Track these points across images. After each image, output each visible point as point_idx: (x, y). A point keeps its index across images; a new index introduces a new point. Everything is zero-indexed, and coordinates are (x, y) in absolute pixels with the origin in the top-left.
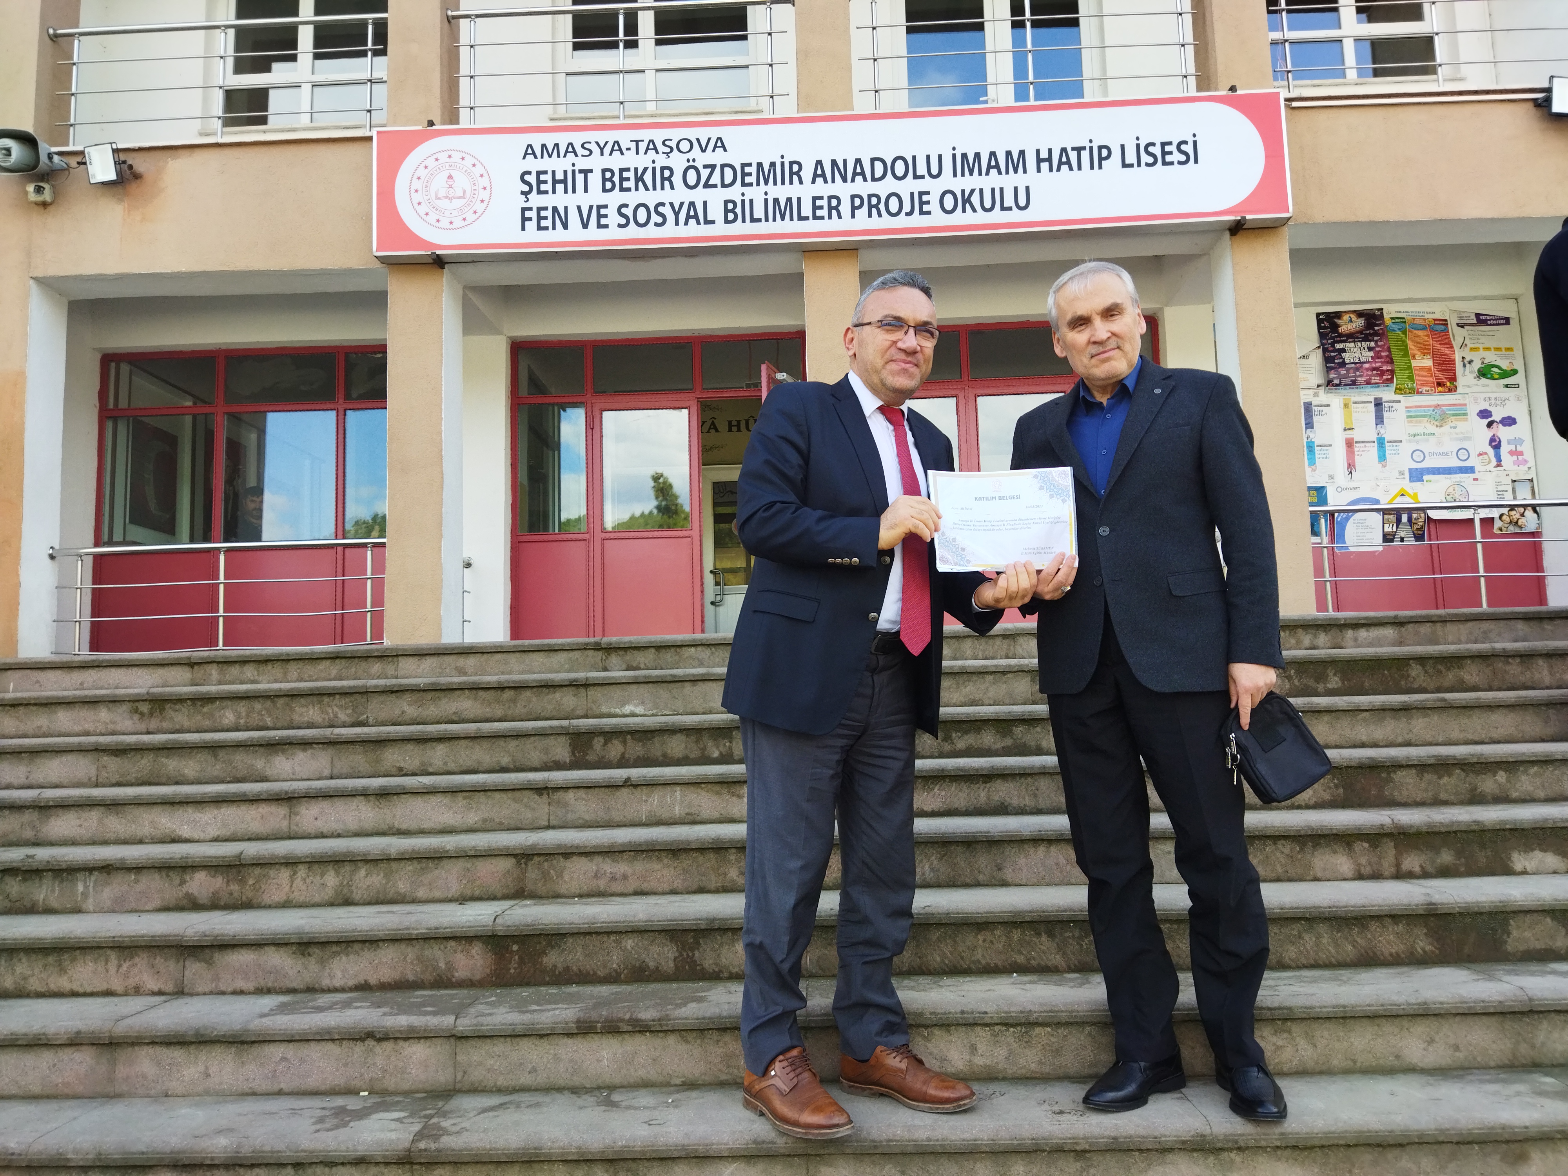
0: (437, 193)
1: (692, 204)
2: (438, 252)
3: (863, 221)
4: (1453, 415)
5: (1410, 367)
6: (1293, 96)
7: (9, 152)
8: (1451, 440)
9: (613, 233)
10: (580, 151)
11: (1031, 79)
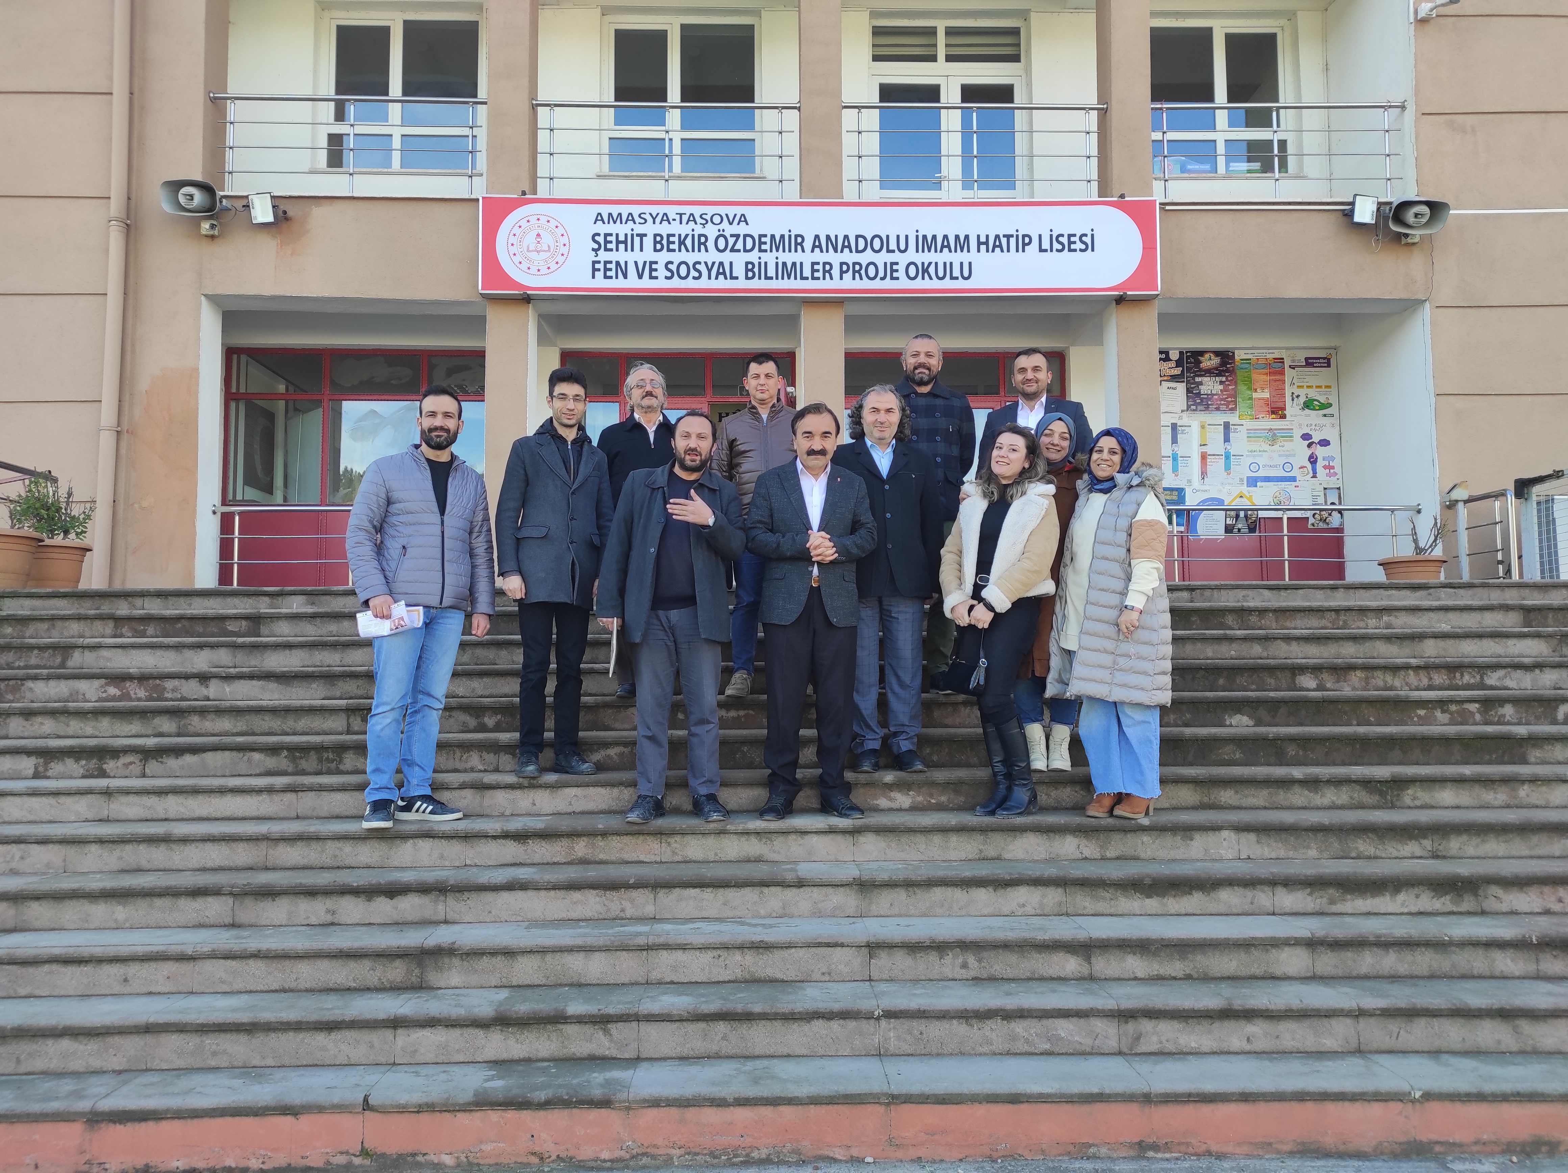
0: (528, 247)
1: (721, 264)
2: (529, 292)
3: (848, 282)
4: (1283, 437)
5: (1251, 399)
6: (1167, 201)
7: (191, 197)
8: (1280, 456)
9: (661, 283)
10: (637, 220)
11: (976, 177)
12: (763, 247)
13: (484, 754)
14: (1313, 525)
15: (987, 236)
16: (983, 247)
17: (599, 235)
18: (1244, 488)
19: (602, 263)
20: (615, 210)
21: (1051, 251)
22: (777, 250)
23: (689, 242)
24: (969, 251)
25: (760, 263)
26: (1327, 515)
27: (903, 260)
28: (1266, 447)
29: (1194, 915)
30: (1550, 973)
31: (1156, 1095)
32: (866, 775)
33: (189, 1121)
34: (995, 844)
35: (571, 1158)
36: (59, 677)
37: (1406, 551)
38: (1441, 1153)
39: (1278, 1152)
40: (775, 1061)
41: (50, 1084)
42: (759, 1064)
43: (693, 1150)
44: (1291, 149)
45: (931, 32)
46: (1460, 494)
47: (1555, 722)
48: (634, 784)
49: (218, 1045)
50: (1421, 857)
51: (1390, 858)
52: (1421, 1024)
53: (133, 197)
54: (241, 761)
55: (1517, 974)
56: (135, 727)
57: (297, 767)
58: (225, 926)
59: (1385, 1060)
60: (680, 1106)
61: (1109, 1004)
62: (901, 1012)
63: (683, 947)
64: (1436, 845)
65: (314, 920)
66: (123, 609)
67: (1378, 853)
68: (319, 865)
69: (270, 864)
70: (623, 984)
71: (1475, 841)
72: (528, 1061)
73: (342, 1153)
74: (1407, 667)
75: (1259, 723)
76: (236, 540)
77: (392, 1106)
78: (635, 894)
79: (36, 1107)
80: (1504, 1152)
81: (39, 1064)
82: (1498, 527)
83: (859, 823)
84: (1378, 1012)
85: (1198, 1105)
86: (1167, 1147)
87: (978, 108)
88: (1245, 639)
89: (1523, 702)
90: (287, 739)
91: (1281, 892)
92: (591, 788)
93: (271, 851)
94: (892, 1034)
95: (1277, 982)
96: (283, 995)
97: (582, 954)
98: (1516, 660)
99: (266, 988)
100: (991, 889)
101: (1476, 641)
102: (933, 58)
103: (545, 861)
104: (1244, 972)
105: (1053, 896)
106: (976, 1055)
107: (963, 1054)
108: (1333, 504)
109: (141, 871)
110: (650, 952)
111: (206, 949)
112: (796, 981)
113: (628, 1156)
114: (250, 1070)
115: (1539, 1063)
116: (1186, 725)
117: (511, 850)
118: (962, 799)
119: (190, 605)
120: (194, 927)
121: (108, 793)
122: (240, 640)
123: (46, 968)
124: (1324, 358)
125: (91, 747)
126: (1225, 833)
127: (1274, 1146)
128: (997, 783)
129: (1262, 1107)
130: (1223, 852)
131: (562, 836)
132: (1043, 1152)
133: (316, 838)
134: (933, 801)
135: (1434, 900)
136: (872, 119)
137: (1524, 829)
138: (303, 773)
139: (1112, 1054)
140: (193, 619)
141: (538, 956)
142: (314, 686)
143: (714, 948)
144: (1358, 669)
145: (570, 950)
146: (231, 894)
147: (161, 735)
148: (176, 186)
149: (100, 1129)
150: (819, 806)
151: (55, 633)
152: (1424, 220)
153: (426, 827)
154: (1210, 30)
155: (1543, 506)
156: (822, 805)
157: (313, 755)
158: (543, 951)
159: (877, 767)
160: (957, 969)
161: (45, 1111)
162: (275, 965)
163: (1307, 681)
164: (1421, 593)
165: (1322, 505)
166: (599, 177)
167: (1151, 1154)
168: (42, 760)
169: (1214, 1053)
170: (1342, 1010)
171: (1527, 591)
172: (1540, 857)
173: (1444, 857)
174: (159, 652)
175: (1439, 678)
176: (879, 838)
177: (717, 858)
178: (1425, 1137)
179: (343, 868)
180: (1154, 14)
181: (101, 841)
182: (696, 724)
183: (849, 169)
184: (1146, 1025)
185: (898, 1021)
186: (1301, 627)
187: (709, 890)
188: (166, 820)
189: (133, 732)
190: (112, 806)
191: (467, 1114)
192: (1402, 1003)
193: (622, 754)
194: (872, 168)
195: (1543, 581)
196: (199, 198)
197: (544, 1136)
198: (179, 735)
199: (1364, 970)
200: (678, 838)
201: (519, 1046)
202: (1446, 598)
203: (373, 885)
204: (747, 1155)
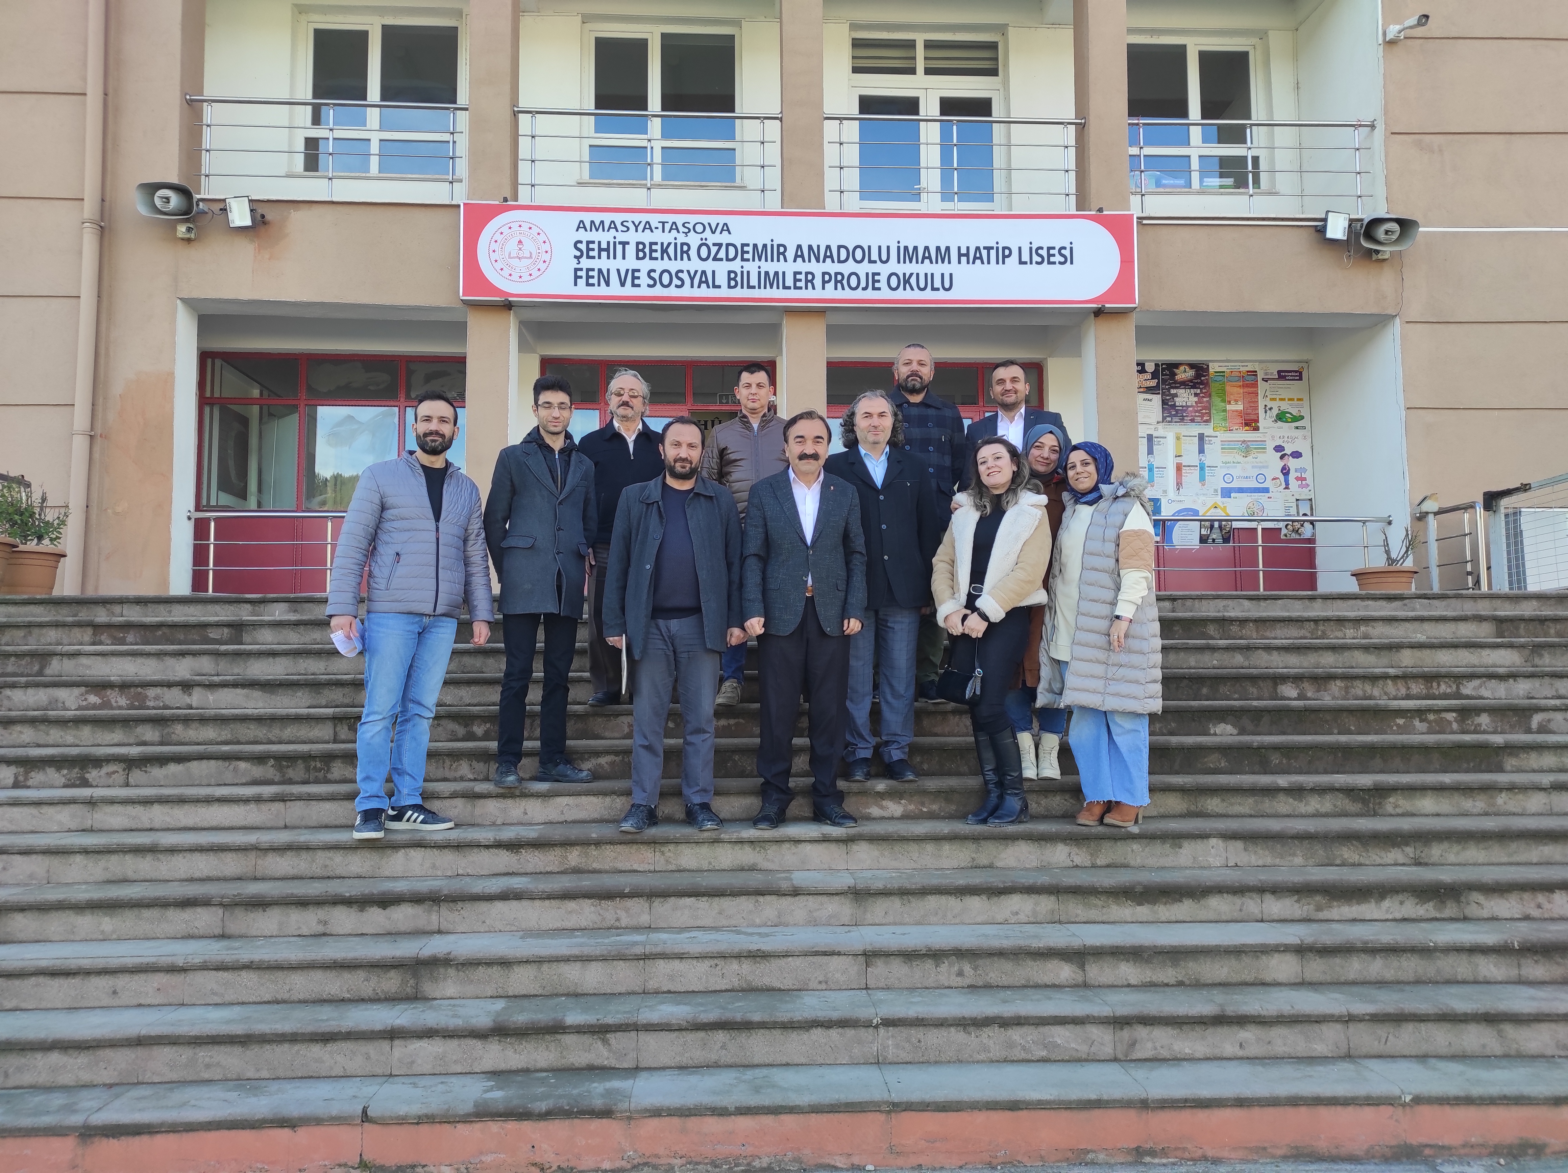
0: (510, 254)
1: (704, 272)
2: (510, 299)
3: (830, 292)
4: (1256, 448)
5: (1225, 411)
6: (1144, 215)
7: (168, 200)
8: (1253, 467)
9: (644, 291)
10: (620, 227)
11: (956, 190)
12: (746, 256)
13: (474, 763)
14: (1286, 535)
15: (968, 248)
16: (964, 259)
17: (581, 242)
18: (1219, 499)
19: (585, 270)
20: (597, 217)
21: (1031, 263)
22: (760, 260)
23: (671, 250)
24: (949, 262)
25: (742, 272)
26: (1299, 526)
27: (884, 270)
28: (1239, 458)
29: (1184, 922)
30: (1531, 978)
31: (1153, 1101)
32: (858, 784)
33: (184, 1135)
34: (988, 853)
35: (572, 1169)
36: (37, 685)
37: (1378, 562)
38: (1430, 1156)
39: (1273, 1156)
40: (775, 1070)
41: (39, 1099)
42: (759, 1073)
43: (694, 1160)
44: (1263, 165)
45: (911, 45)
46: (1430, 506)
47: (1529, 731)
48: (628, 793)
49: (211, 1057)
50: (1403, 865)
51: (1374, 865)
52: (1409, 1027)
53: (107, 199)
54: (227, 770)
55: (1500, 979)
56: (117, 735)
57: (284, 776)
58: (215, 937)
59: (1374, 1065)
60: (681, 1116)
61: (1105, 1011)
62: (899, 1020)
63: (680, 957)
64: (1418, 852)
65: (305, 931)
66: (101, 616)
67: (1362, 860)
68: (310, 875)
69: (259, 874)
70: (620, 994)
71: (1456, 848)
72: (526, 1071)
73: (340, 1165)
74: (1385, 677)
75: (1242, 732)
76: (212, 547)
77: (391, 1118)
78: (630, 903)
79: (26, 1122)
80: (1491, 1155)
81: (27, 1078)
82: (1467, 539)
83: (852, 831)
84: (1367, 1018)
85: (1195, 1111)
86: (1164, 1153)
87: (958, 121)
88: (1227, 649)
89: (1498, 711)
90: (274, 748)
91: (1269, 899)
92: (583, 797)
93: (260, 862)
94: (890, 1042)
95: (1268, 989)
96: (276, 1006)
97: (578, 965)
98: (1491, 670)
99: (258, 999)
100: (984, 897)
101: (1452, 651)
102: (912, 71)
103: (538, 871)
104: (1235, 978)
105: (1046, 904)
106: (973, 1062)
107: (960, 1061)
108: (1305, 515)
109: (127, 881)
110: (647, 961)
111: (197, 960)
112: (793, 990)
113: (629, 1166)
114: (244, 1082)
115: (1524, 1067)
116: (1172, 733)
117: (503, 860)
118: (954, 807)
119: (170, 612)
120: (183, 938)
121: (91, 803)
122: (223, 648)
123: (33, 980)
124: (1296, 372)
125: (72, 756)
126: (1213, 841)
127: (1269, 1150)
128: (988, 792)
129: (1256, 1112)
130: (1211, 860)
131: (556, 845)
132: (1042, 1158)
133: (307, 848)
134: (925, 810)
135: (1418, 906)
136: (852, 130)
137: (1503, 837)
138: (290, 782)
139: (1108, 1061)
140: (174, 626)
141: (535, 966)
142: (299, 694)
143: (711, 957)
144: (1338, 678)
145: (567, 959)
146: (221, 905)
147: (144, 744)
148: (152, 188)
149: (92, 1143)
150: (812, 815)
151: (31, 640)
152: (1395, 237)
153: (418, 836)
154: (1184, 47)
155: (1511, 519)
156: (815, 813)
157: (300, 765)
158: (539, 961)
159: (869, 776)
160: (953, 977)
161: (36, 1126)
162: (267, 975)
163: (1289, 690)
164: (1397, 604)
165: (1294, 515)
166: (580, 184)
167: (1148, 1159)
168: (22, 770)
169: (1208, 1059)
170: (1333, 1016)
171: (1499, 602)
172: (1518, 864)
173: (1426, 864)
174: (140, 660)
175: (1416, 688)
176: (872, 846)
177: (711, 867)
178: (1414, 1140)
179: (333, 878)
180: (1131, 31)
181: (86, 851)
182: (691, 733)
183: (831, 179)
184: (1142, 1032)
185: (897, 1029)
186: (1283, 636)
187: (705, 899)
188: (151, 830)
189: (116, 741)
190: (95, 816)
191: (468, 1125)
192: (1390, 1009)
193: (612, 764)
194: (852, 178)
195: (1511, 592)
196: (175, 200)
197: (545, 1146)
198: (162, 744)
199: (1351, 976)
200: (671, 847)
201: (518, 1055)
202: (1420, 609)
203: (366, 895)
204: (749, 1164)
